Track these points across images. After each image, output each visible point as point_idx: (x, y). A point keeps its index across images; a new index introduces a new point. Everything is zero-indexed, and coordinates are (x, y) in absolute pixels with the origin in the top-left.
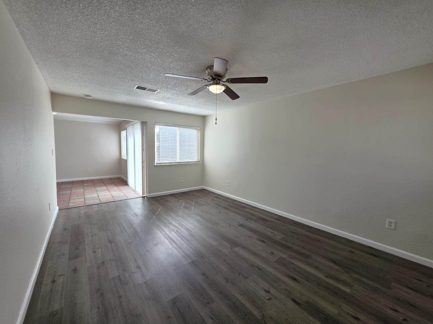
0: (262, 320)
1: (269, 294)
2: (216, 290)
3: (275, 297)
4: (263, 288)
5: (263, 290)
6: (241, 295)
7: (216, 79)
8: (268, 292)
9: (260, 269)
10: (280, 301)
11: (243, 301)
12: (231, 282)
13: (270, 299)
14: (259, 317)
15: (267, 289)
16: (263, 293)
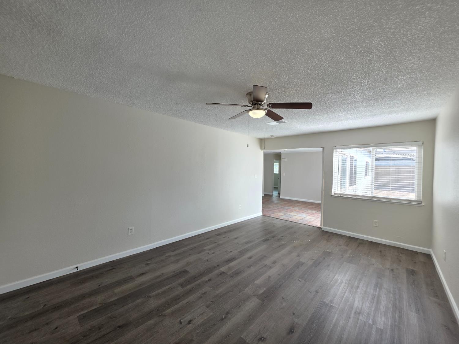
0: (162, 314)
1: (186, 323)
2: (193, 288)
3: (183, 327)
4: (195, 319)
5: (192, 319)
6: (187, 303)
7: (256, 103)
8: (190, 322)
9: (222, 319)
10: (177, 331)
11: (181, 304)
12: (202, 296)
13: (181, 323)
14: (164, 313)
15: (194, 322)
16: (189, 317)
